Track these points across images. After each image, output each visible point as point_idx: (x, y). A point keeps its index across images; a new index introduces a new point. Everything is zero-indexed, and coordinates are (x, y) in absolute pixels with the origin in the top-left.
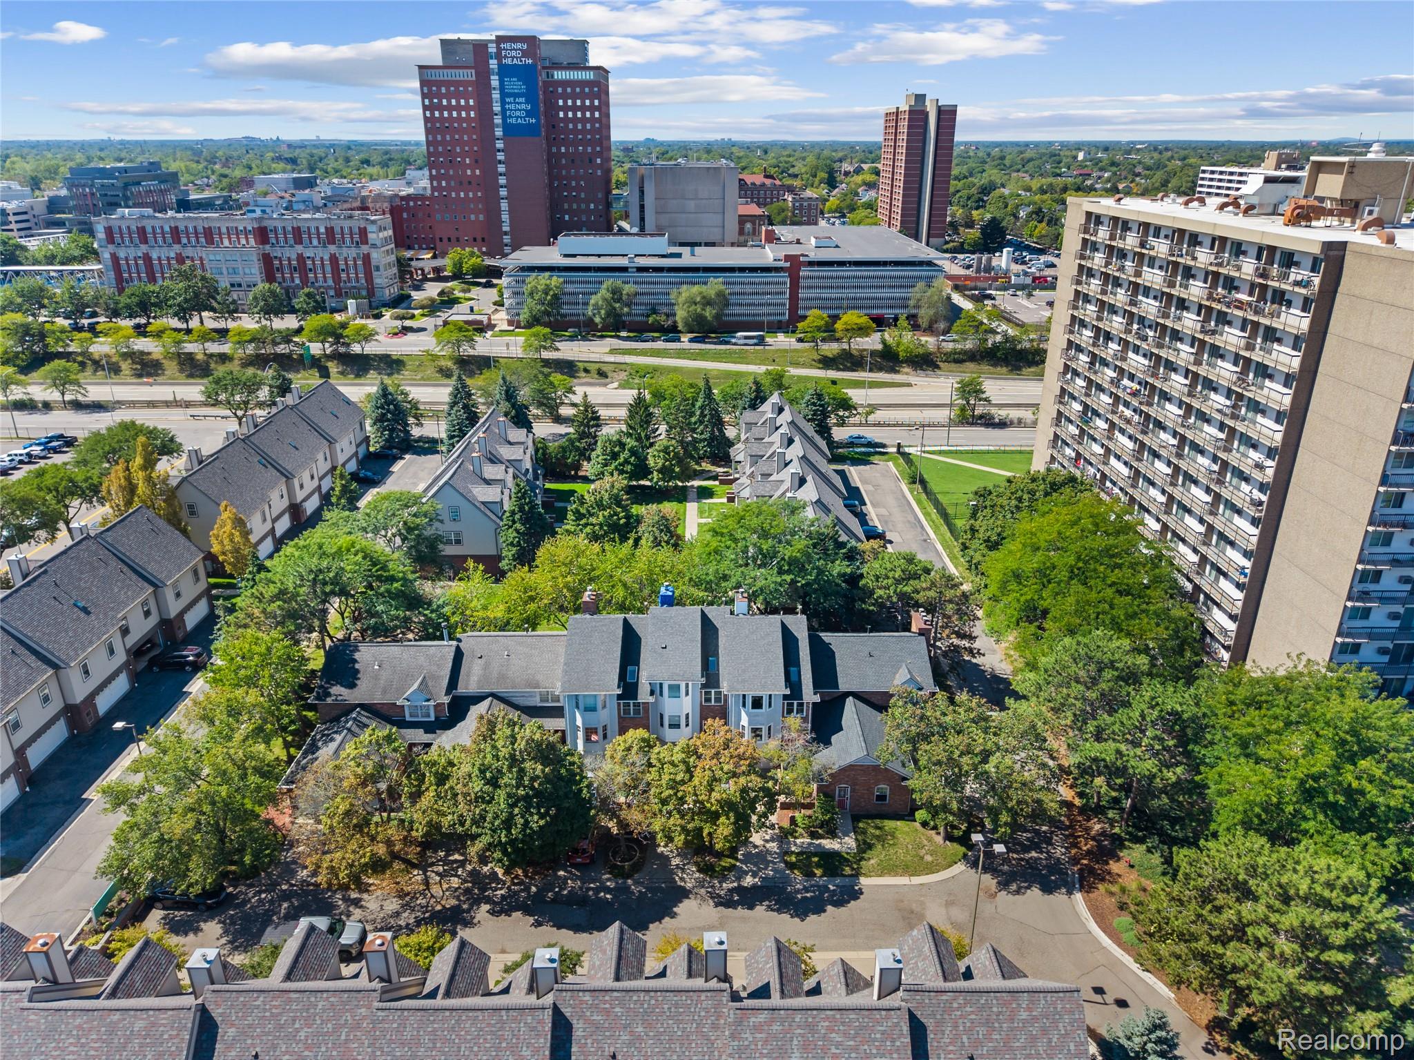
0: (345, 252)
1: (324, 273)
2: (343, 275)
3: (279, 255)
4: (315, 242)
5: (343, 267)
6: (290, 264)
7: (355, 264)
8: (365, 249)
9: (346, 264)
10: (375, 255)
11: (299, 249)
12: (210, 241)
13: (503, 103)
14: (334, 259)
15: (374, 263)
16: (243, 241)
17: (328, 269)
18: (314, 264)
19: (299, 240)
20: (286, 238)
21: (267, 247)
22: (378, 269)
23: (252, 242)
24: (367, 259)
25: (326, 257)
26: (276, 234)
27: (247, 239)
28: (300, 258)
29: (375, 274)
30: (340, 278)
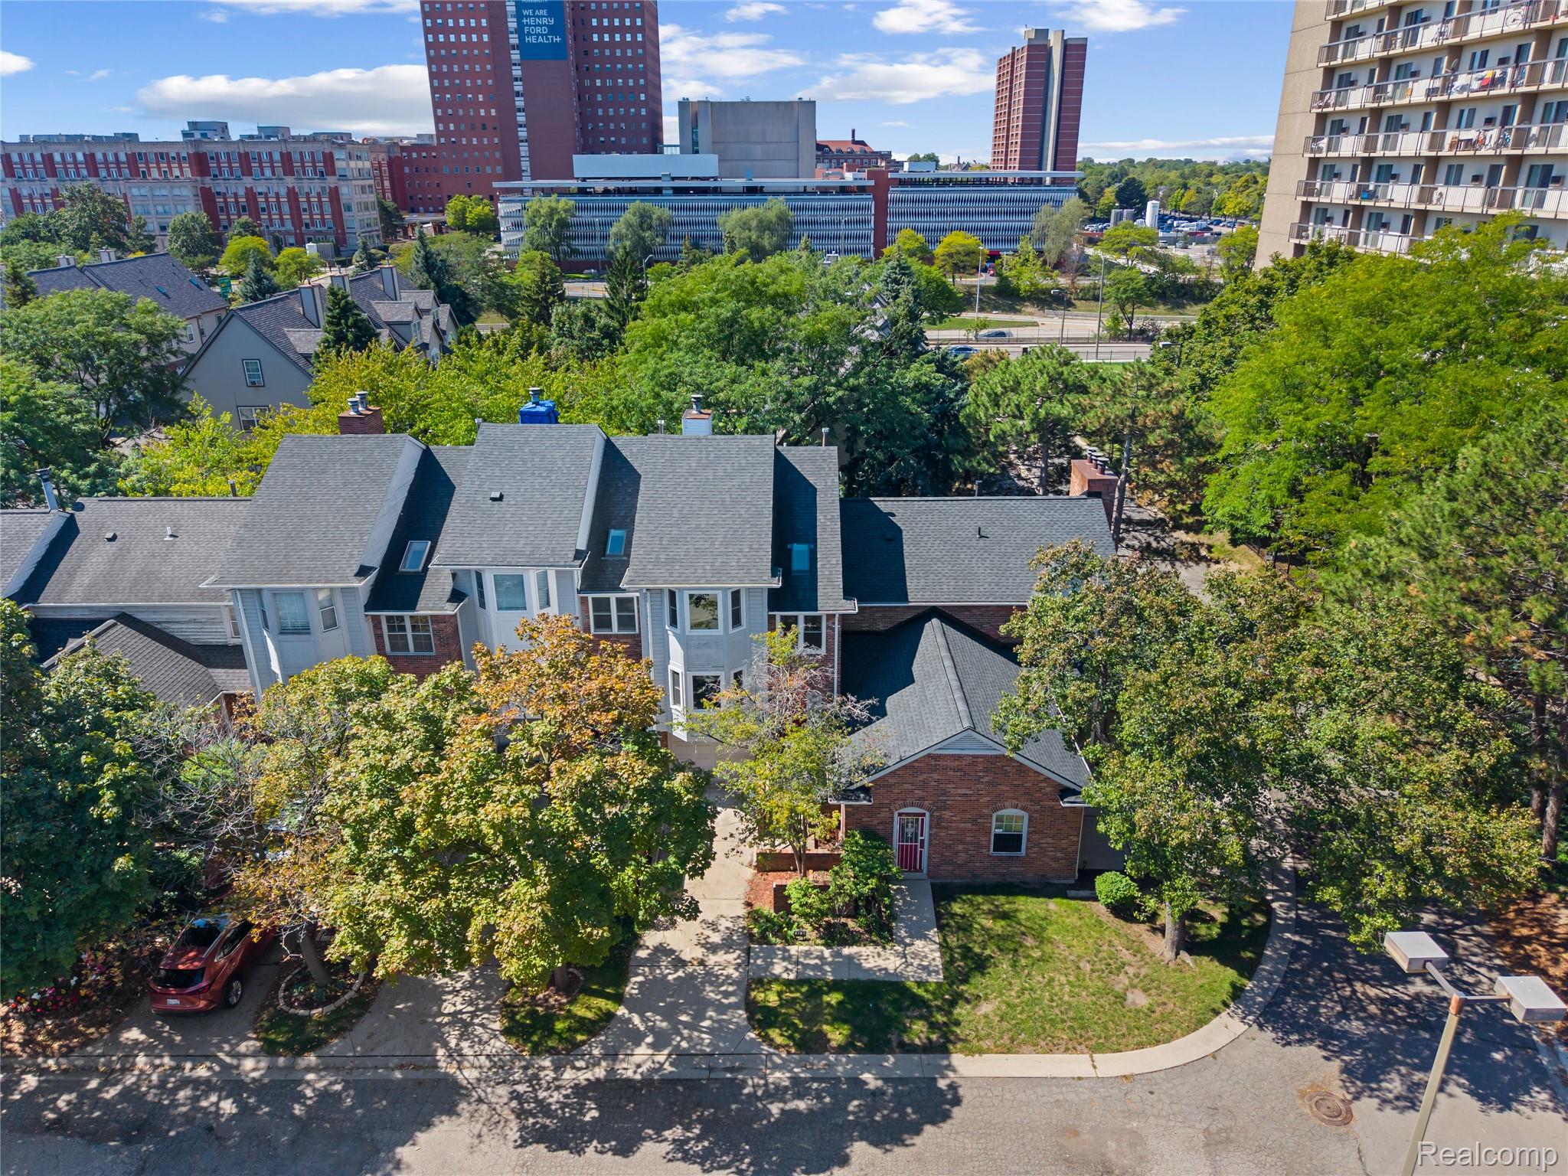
0: (306, 185)
1: (281, 214)
2: (306, 217)
3: (224, 190)
4: (268, 173)
5: (305, 206)
6: (237, 202)
7: (320, 201)
8: (331, 181)
9: (309, 201)
10: (344, 190)
11: (248, 181)
12: (135, 172)
13: (519, 16)
14: (292, 195)
15: (343, 200)
16: (177, 172)
17: (286, 208)
18: (267, 201)
19: (247, 171)
20: (231, 167)
21: (208, 180)
22: (349, 209)
23: (188, 173)
24: (334, 194)
25: (283, 191)
26: (218, 163)
27: (181, 169)
28: (250, 194)
29: (346, 215)
30: (301, 219)
